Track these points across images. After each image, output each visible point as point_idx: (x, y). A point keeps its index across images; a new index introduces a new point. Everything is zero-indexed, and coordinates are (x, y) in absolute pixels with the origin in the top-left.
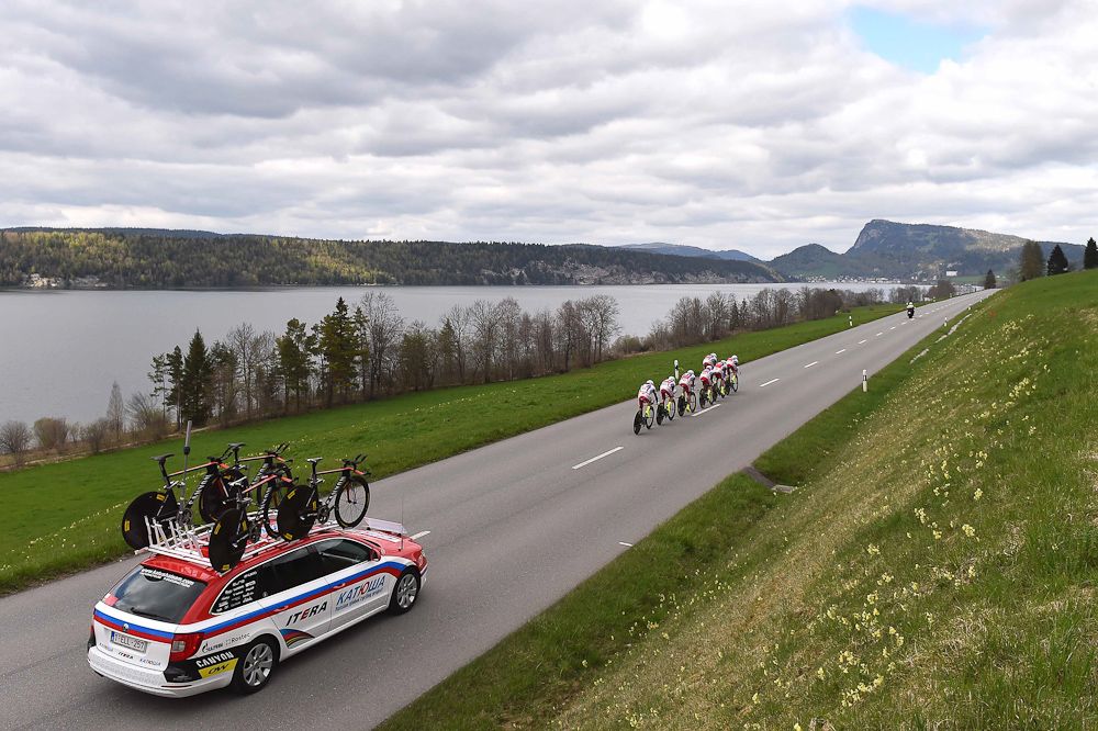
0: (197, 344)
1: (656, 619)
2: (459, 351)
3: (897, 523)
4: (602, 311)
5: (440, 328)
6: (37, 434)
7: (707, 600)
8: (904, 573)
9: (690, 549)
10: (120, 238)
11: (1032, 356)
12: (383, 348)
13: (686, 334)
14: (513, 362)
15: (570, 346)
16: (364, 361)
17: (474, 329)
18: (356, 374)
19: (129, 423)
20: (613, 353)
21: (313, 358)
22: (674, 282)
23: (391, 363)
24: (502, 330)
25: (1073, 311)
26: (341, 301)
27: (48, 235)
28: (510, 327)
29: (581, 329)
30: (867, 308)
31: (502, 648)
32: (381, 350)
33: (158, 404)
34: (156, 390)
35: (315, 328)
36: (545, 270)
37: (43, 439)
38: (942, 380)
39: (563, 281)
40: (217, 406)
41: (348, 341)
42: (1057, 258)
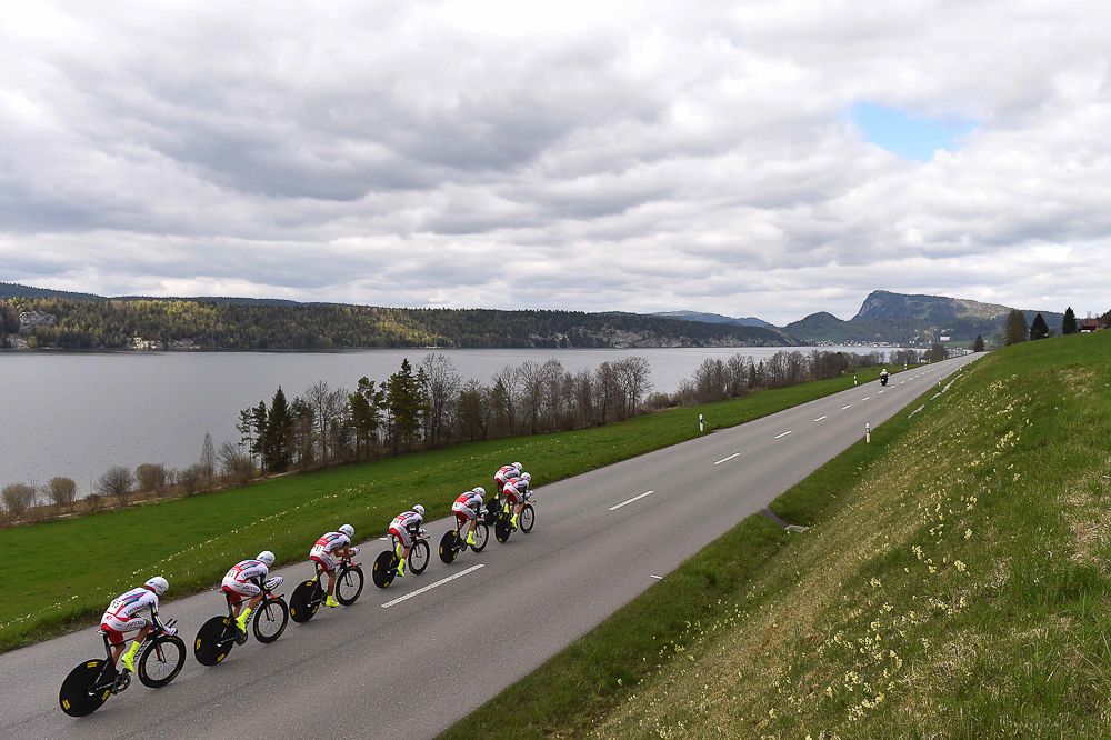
0: (280, 399)
1: (682, 643)
2: (510, 406)
3: (898, 558)
4: (636, 372)
5: (492, 385)
6: (139, 478)
7: (728, 626)
8: (903, 604)
9: (712, 581)
10: (212, 306)
11: (1017, 412)
12: (442, 403)
13: (710, 392)
14: (557, 416)
15: (607, 402)
16: (426, 415)
17: (523, 387)
19: (219, 469)
20: (645, 408)
21: (381, 412)
22: (699, 346)
23: (449, 416)
24: (546, 387)
25: (1052, 371)
26: (406, 362)
27: (149, 303)
28: (554, 385)
29: (617, 386)
30: (868, 369)
31: (548, 667)
32: (441, 405)
33: (245, 452)
34: (243, 439)
35: (383, 385)
36: (585, 334)
37: (144, 482)
38: (936, 433)
39: (602, 345)
40: (297, 454)
41: (412, 397)
42: (1038, 325)
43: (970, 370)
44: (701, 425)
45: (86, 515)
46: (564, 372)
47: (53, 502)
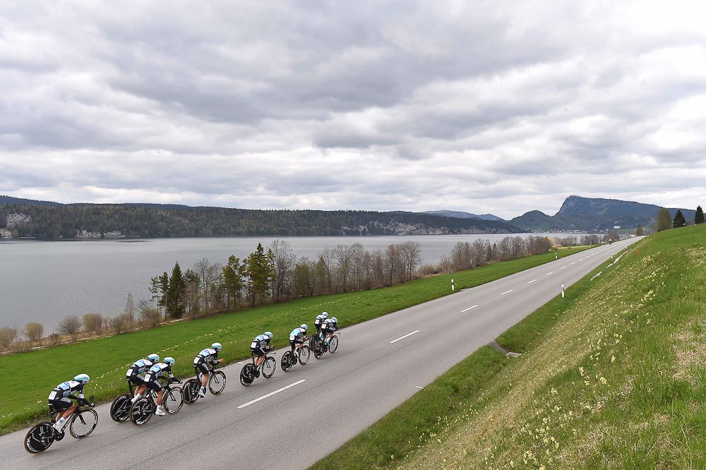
0: (177, 270)
1: (435, 431)
2: (328, 273)
4: (412, 251)
5: (317, 260)
6: (85, 323)
7: (464, 420)
9: (456, 390)
11: (657, 278)
12: (284, 272)
13: (461, 264)
14: (360, 281)
15: (392, 271)
16: (273, 280)
17: (337, 261)
18: (269, 288)
19: (137, 316)
20: (418, 275)
21: (244, 278)
22: (454, 233)
23: (289, 281)
24: (353, 262)
25: (683, 249)
26: (260, 245)
27: (92, 208)
29: (399, 261)
30: (567, 248)
32: (283, 274)
33: (154, 306)
34: (153, 297)
35: (245, 261)
36: (378, 226)
37: (88, 326)
38: (606, 290)
39: (389, 233)
40: (188, 306)
41: (264, 268)
42: (679, 218)
43: (632, 248)
44: (453, 286)
45: (50, 347)
46: (364, 251)
47: (28, 339)
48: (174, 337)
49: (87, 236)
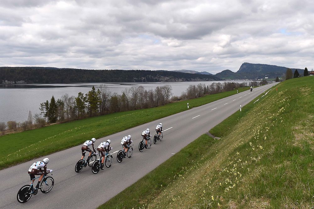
0: (53, 100)
1: (181, 174)
2: (127, 101)
3: (245, 146)
4: (168, 90)
5: (122, 94)
6: (8, 125)
7: (195, 168)
9: (191, 155)
11: (286, 101)
12: (106, 100)
13: (191, 96)
14: (143, 104)
15: (158, 99)
16: (100, 104)
17: (131, 95)
18: (98, 108)
19: (34, 122)
20: (170, 101)
21: (86, 103)
22: (188, 81)
23: (108, 104)
24: (139, 95)
25: (298, 88)
26: (93, 87)
28: (141, 94)
29: (162, 94)
30: (242, 88)
33: (42, 117)
34: (42, 113)
35: (86, 95)
36: (151, 78)
37: (10, 127)
38: (261, 108)
39: (157, 81)
40: (59, 117)
41: (96, 98)
42: (296, 73)
43: (274, 88)
44: (188, 106)
46: (145, 90)
48: (52, 132)
49: (8, 83)
